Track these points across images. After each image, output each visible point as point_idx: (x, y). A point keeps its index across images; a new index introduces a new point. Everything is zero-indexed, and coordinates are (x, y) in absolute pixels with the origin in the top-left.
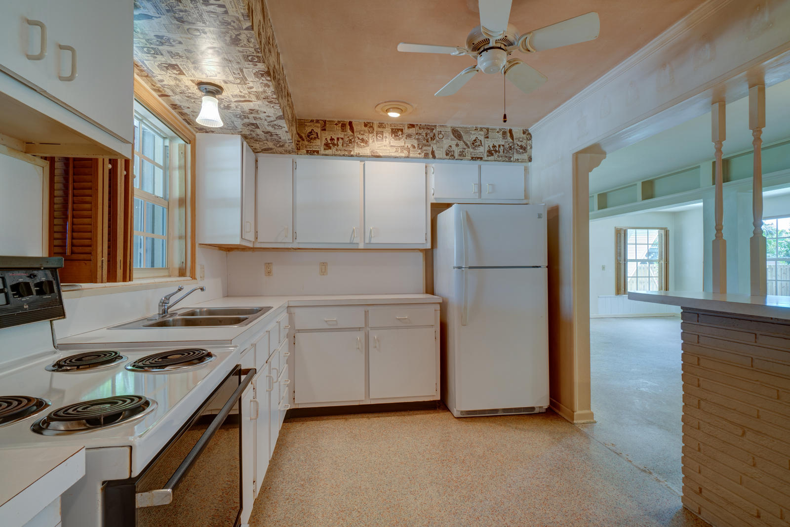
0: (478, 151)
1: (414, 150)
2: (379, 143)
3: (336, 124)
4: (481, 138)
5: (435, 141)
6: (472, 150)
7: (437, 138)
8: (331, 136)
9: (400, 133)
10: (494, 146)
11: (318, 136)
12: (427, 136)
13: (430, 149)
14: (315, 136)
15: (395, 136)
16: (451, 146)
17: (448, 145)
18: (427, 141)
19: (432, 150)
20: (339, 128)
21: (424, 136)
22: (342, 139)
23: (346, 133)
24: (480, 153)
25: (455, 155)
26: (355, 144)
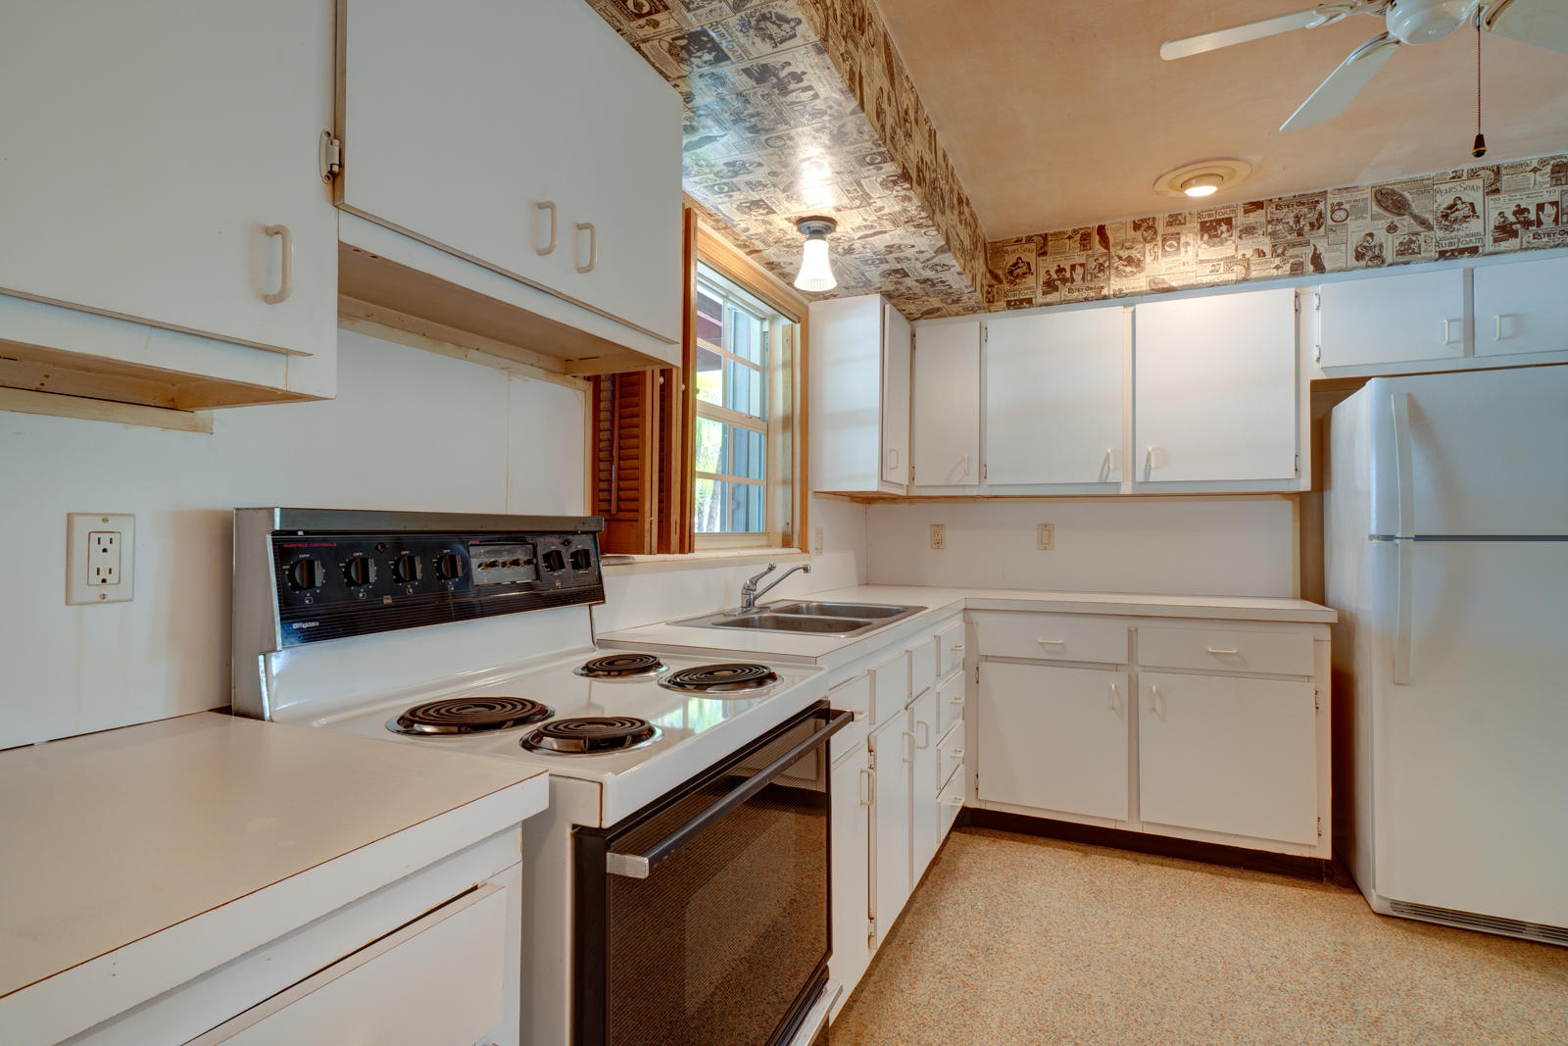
0: (1461, 233)
1: (1263, 260)
2: (1169, 259)
3: (1070, 238)
4: (1476, 197)
5: (1322, 229)
6: (1439, 234)
7: (1330, 222)
8: (1059, 263)
9: (1224, 228)
10: (1520, 211)
11: (1030, 269)
12: (1298, 222)
13: (1309, 251)
14: (1024, 269)
15: (1210, 237)
16: (1371, 235)
17: (1363, 234)
18: (1300, 234)
19: (1315, 253)
20: (1075, 243)
21: (1291, 223)
22: (1082, 265)
23: (1090, 252)
24: (1468, 236)
25: (1384, 255)
26: (1113, 271)
